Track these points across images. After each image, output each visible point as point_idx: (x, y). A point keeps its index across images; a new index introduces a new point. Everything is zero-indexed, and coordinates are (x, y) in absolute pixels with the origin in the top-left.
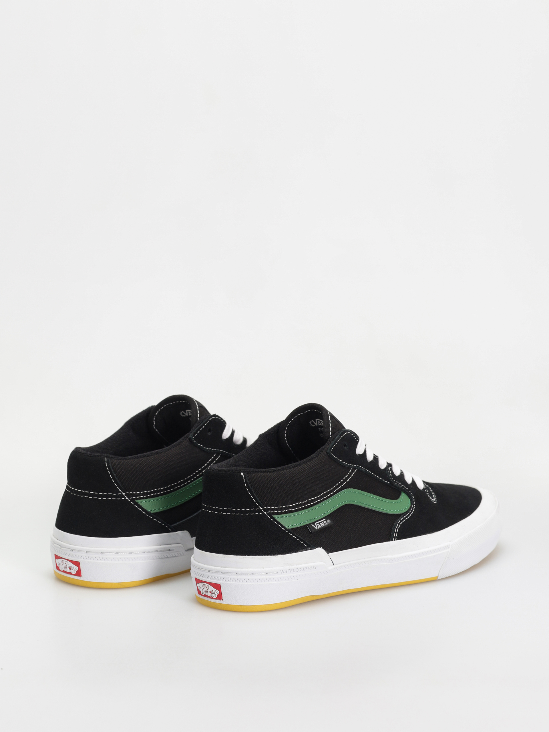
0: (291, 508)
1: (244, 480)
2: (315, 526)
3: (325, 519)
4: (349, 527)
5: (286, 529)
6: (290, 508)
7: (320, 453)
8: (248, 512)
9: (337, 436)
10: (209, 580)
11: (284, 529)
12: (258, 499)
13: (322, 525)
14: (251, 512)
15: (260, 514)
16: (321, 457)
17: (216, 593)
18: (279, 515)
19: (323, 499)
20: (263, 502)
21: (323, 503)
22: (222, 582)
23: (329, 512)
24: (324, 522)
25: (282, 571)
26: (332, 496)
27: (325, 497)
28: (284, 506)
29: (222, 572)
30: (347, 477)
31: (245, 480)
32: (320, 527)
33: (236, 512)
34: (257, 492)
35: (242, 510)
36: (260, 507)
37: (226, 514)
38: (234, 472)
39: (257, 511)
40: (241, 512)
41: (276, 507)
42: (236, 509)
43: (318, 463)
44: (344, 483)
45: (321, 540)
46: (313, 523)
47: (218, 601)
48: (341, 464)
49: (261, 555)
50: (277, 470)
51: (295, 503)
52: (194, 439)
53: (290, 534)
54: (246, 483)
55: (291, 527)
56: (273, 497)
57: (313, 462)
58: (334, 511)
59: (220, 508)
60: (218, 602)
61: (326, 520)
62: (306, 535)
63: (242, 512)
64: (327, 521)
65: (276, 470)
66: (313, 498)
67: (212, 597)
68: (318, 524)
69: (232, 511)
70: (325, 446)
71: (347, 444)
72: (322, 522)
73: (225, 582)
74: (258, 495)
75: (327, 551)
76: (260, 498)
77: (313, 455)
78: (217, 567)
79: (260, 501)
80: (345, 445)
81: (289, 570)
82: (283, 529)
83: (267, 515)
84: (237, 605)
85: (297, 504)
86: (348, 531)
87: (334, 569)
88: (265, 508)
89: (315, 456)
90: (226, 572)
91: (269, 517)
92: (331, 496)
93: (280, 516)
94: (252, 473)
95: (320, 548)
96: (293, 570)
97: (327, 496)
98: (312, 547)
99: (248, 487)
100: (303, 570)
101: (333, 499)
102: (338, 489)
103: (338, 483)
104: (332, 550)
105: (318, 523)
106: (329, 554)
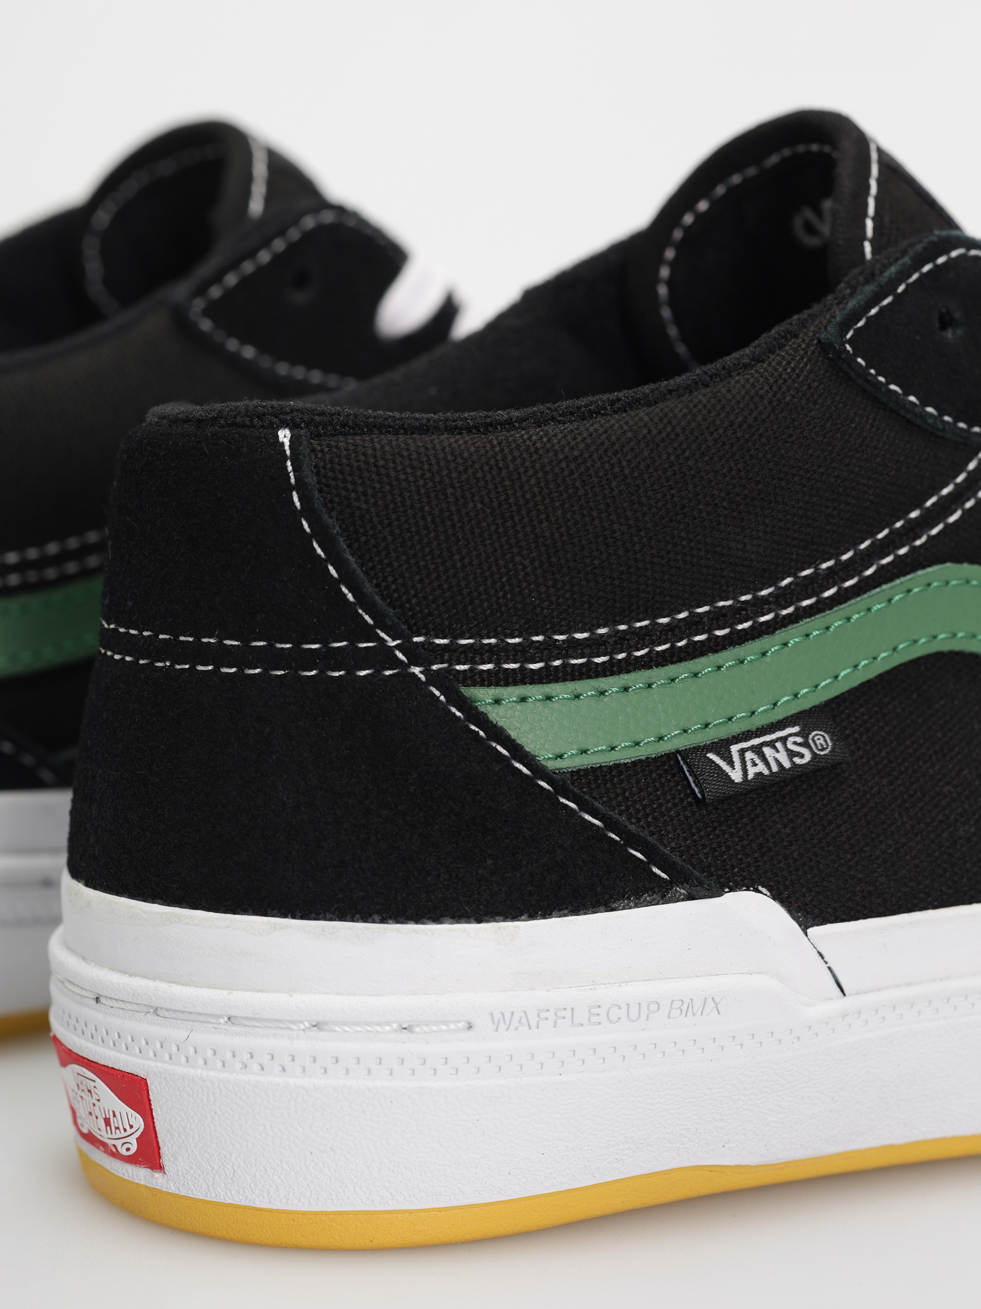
0: (587, 651)
1: (290, 468)
2: (731, 763)
3: (796, 729)
4: (948, 784)
5: (539, 771)
6: (574, 647)
7: (781, 347)
8: (310, 660)
9: (897, 260)
10: (98, 1048)
11: (525, 770)
12: (368, 588)
13: (778, 757)
14: (328, 659)
15: (388, 673)
16: (779, 363)
17: (131, 1127)
18: (507, 684)
19: (790, 610)
20: (401, 607)
21: (793, 635)
22: (152, 1064)
23: (828, 689)
24: (790, 746)
25: (497, 1016)
26: (853, 601)
27: (806, 603)
28: (540, 638)
29: (156, 1010)
30: (950, 494)
31: (294, 470)
32: (761, 768)
33: (241, 658)
34: (366, 542)
35: (279, 646)
36: (383, 635)
37: (193, 667)
38: (243, 426)
39: (366, 658)
40: (270, 658)
41: (486, 641)
42: (246, 641)
43: (762, 397)
44: (933, 527)
45: (761, 846)
46: (722, 747)
47: (140, 1175)
48: (909, 416)
49: (376, 917)
50: (501, 424)
51: (611, 622)
52: (206, 313)
53: (562, 800)
54: (301, 486)
55: (572, 762)
56: (461, 575)
57: (729, 391)
58: (862, 685)
59: (161, 637)
60: (142, 1183)
61: (804, 734)
62: (669, 810)
63: (279, 659)
64: (806, 737)
65: (491, 424)
66: (729, 603)
67: (114, 1146)
68: (749, 755)
69: (221, 656)
70: (816, 308)
71: (958, 315)
72: (779, 745)
73: (167, 1066)
74: (371, 560)
75: (799, 909)
76: (385, 579)
77: (735, 355)
78: (136, 975)
79: (383, 598)
80: (946, 322)
81: (543, 1015)
82: (520, 771)
83: (429, 682)
84: (237, 1202)
85: (623, 627)
86: (944, 803)
87: (844, 1016)
88: (416, 639)
89: (746, 360)
90: (175, 1011)
91: (437, 693)
92: (843, 597)
93: (511, 693)
94: (345, 435)
95: (751, 894)
96: (568, 1014)
97: (817, 593)
98: (701, 883)
99: (308, 511)
100: (634, 1015)
101: (856, 616)
102: (889, 559)
103: (890, 524)
104: (835, 909)
105: (753, 749)
106: (809, 931)
